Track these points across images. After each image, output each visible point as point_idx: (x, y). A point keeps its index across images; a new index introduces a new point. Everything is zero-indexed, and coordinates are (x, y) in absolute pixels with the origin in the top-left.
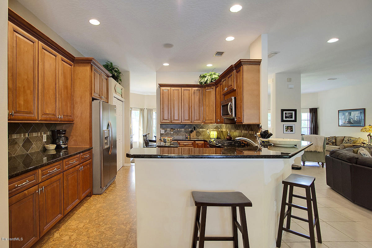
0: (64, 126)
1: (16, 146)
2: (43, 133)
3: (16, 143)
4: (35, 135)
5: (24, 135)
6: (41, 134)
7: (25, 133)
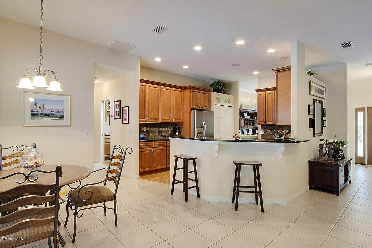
0: (180, 125)
1: (155, 133)
2: (169, 129)
3: (155, 132)
4: (164, 129)
5: (159, 129)
6: (167, 129)
7: (159, 128)
